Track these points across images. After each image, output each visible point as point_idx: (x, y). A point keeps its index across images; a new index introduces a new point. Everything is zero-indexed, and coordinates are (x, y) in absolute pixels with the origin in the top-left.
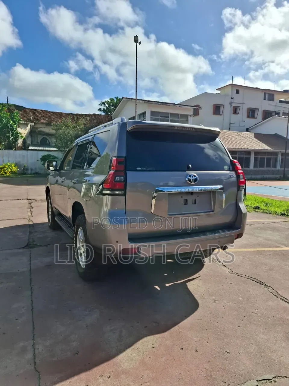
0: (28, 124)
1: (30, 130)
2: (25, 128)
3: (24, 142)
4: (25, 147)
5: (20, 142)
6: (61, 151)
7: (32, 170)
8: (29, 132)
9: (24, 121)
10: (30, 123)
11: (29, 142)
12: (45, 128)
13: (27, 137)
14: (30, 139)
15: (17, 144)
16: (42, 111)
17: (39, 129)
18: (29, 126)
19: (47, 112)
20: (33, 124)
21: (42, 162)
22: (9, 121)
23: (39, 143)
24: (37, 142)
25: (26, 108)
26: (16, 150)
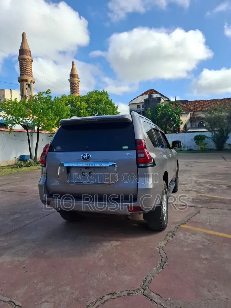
0: (189, 113)
1: (190, 117)
2: (187, 117)
3: (185, 126)
4: (185, 130)
5: (182, 127)
6: (210, 131)
7: (188, 147)
8: (189, 119)
9: (185, 111)
10: (190, 112)
11: (189, 126)
12: (202, 114)
13: (187, 123)
14: (190, 124)
15: (180, 129)
16: (202, 101)
17: (198, 116)
18: (189, 114)
19: (206, 101)
20: (192, 112)
21: (195, 141)
22: (172, 113)
23: (197, 126)
24: (196, 126)
25: (189, 101)
26: (178, 133)
